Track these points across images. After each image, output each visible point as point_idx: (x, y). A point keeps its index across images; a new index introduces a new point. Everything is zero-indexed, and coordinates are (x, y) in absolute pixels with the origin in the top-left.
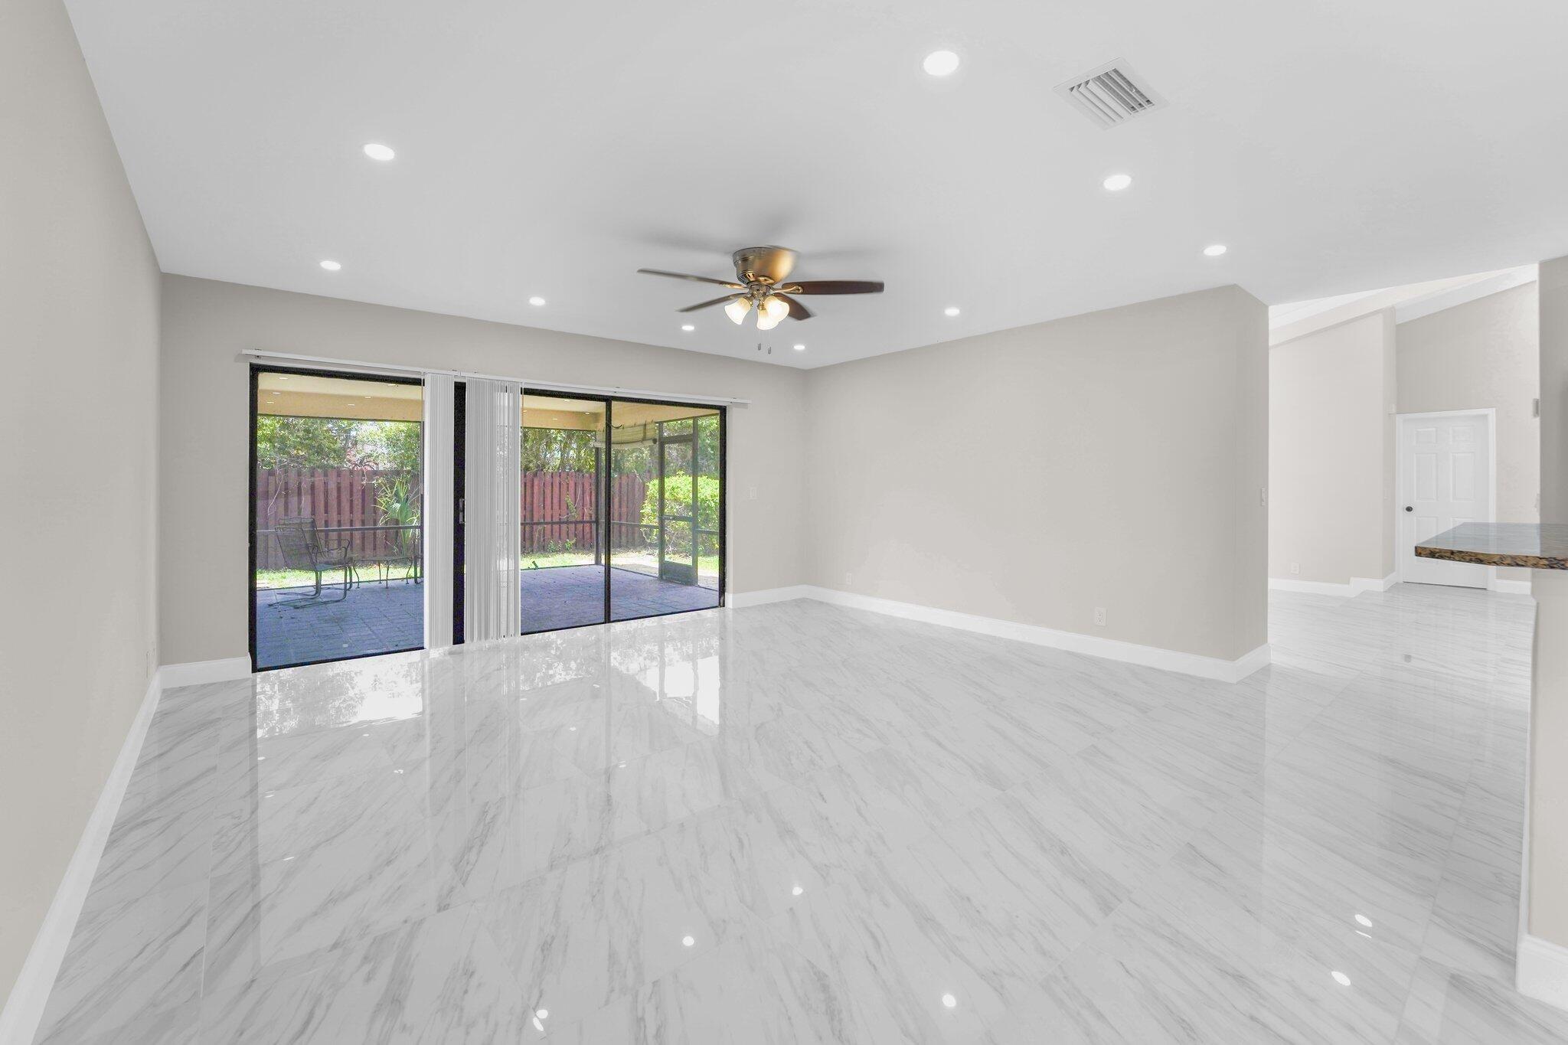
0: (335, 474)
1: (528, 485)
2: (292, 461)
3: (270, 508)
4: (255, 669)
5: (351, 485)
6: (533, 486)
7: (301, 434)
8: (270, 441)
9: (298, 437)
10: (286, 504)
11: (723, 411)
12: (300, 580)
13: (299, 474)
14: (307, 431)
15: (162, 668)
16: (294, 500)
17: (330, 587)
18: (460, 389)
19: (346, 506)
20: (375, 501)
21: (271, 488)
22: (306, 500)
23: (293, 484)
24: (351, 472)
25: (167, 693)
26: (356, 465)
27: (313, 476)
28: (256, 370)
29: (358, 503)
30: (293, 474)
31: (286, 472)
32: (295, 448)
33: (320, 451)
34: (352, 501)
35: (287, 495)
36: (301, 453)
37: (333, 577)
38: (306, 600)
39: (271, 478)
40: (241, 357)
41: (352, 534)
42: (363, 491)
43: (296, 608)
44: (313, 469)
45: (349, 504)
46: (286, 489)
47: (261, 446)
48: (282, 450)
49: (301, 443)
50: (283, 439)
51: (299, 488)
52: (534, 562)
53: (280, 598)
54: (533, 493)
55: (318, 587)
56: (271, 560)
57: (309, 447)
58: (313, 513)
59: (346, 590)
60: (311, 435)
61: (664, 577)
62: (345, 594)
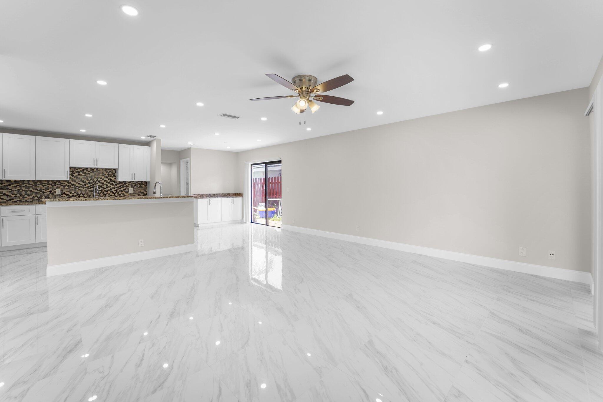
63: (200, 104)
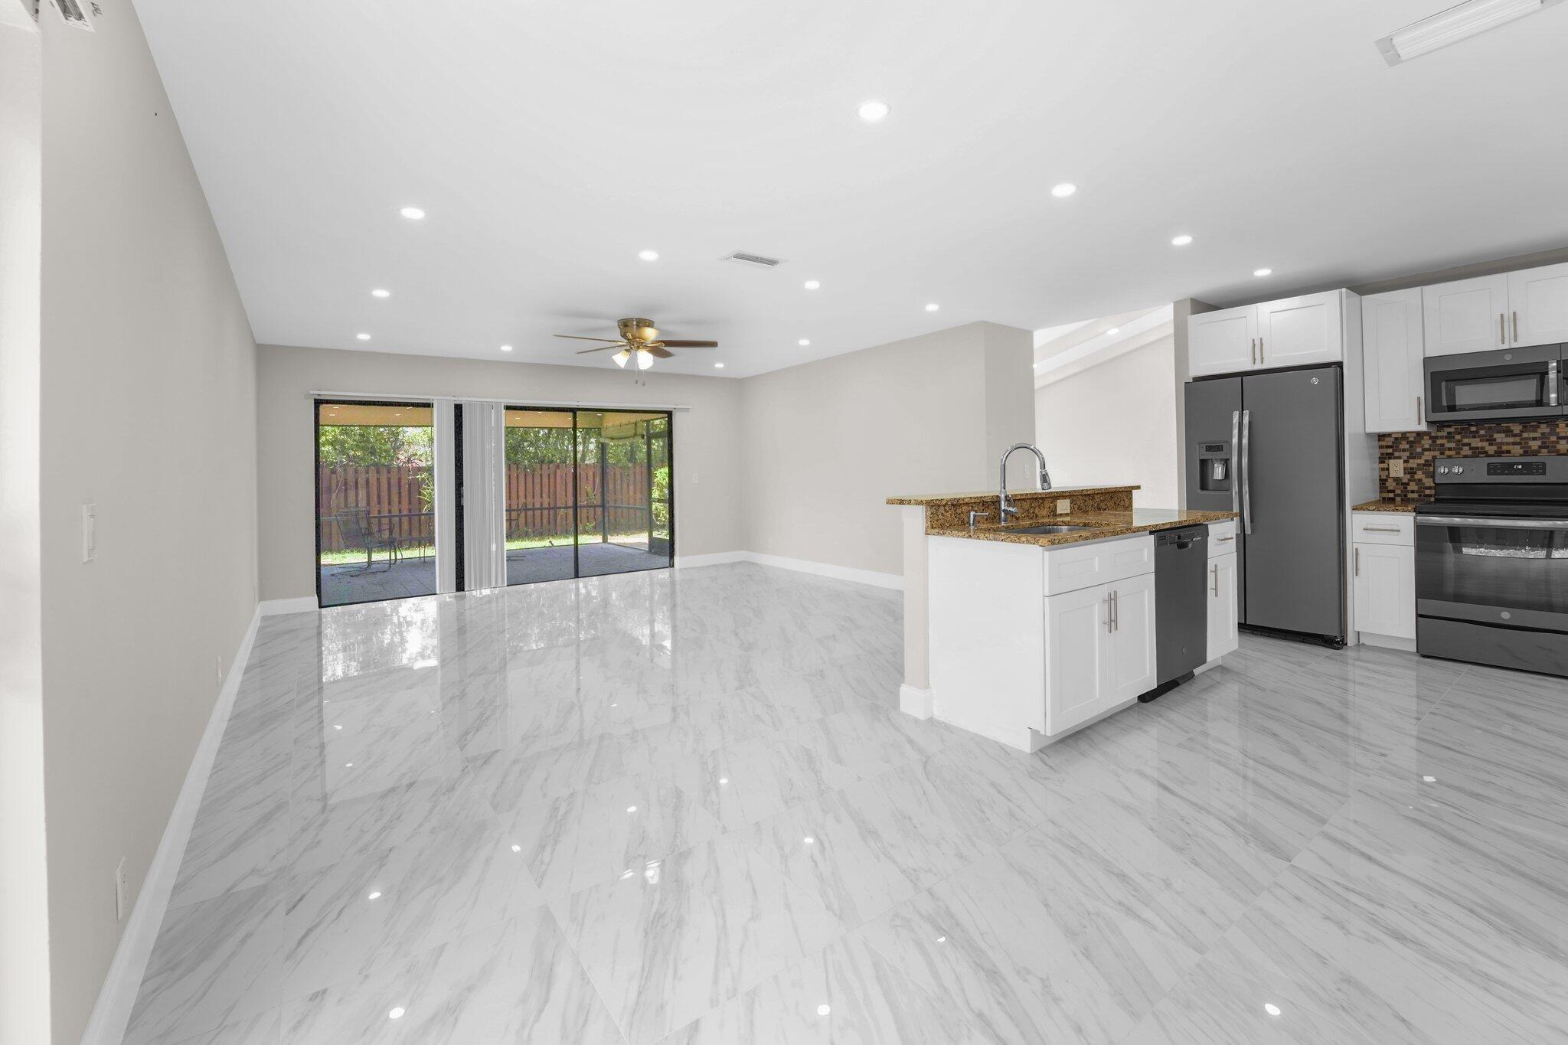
0: (385, 470)
1: (552, 476)
2: (349, 461)
3: (334, 500)
4: (320, 607)
5: (400, 479)
6: (555, 478)
7: (357, 438)
8: (332, 444)
9: (354, 440)
10: (346, 497)
11: (669, 414)
12: (358, 558)
13: (356, 472)
14: (362, 435)
15: (263, 603)
16: (352, 494)
17: (378, 562)
18: (458, 408)
19: (395, 498)
20: (420, 493)
21: (334, 486)
22: (362, 493)
23: (351, 482)
24: (399, 469)
25: (264, 618)
26: (404, 462)
27: (367, 473)
28: (318, 403)
29: (405, 493)
30: (351, 472)
31: (345, 470)
32: (352, 450)
33: (373, 452)
34: (400, 493)
35: (346, 490)
36: (358, 454)
37: (381, 556)
38: (360, 571)
39: (333, 475)
40: (308, 396)
41: (400, 519)
42: (410, 484)
43: (352, 576)
44: (368, 466)
45: (397, 496)
46: (346, 484)
47: (325, 449)
48: (343, 452)
49: (357, 446)
50: (343, 443)
51: (357, 482)
52: (550, 542)
53: (340, 570)
54: (555, 483)
55: (370, 563)
56: (334, 544)
57: (364, 449)
58: (368, 504)
59: (390, 564)
60: (365, 439)
61: (653, 551)
62: (390, 567)
63: (812, 285)
